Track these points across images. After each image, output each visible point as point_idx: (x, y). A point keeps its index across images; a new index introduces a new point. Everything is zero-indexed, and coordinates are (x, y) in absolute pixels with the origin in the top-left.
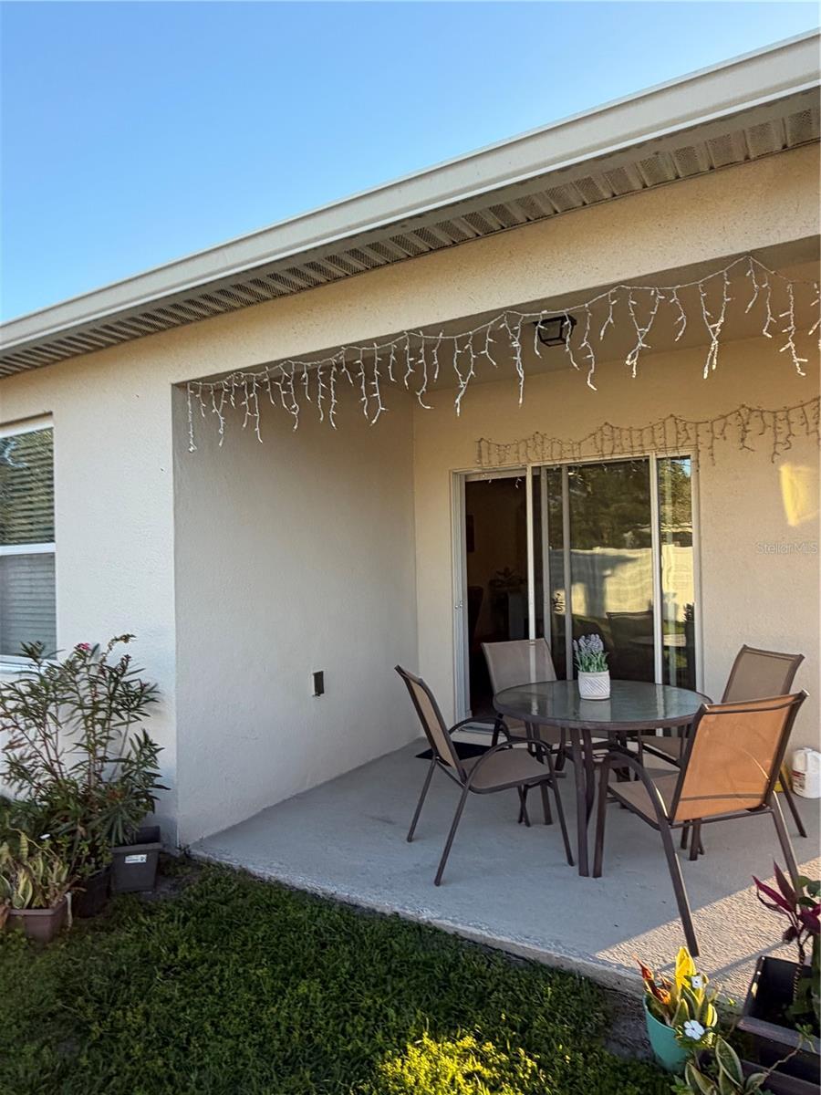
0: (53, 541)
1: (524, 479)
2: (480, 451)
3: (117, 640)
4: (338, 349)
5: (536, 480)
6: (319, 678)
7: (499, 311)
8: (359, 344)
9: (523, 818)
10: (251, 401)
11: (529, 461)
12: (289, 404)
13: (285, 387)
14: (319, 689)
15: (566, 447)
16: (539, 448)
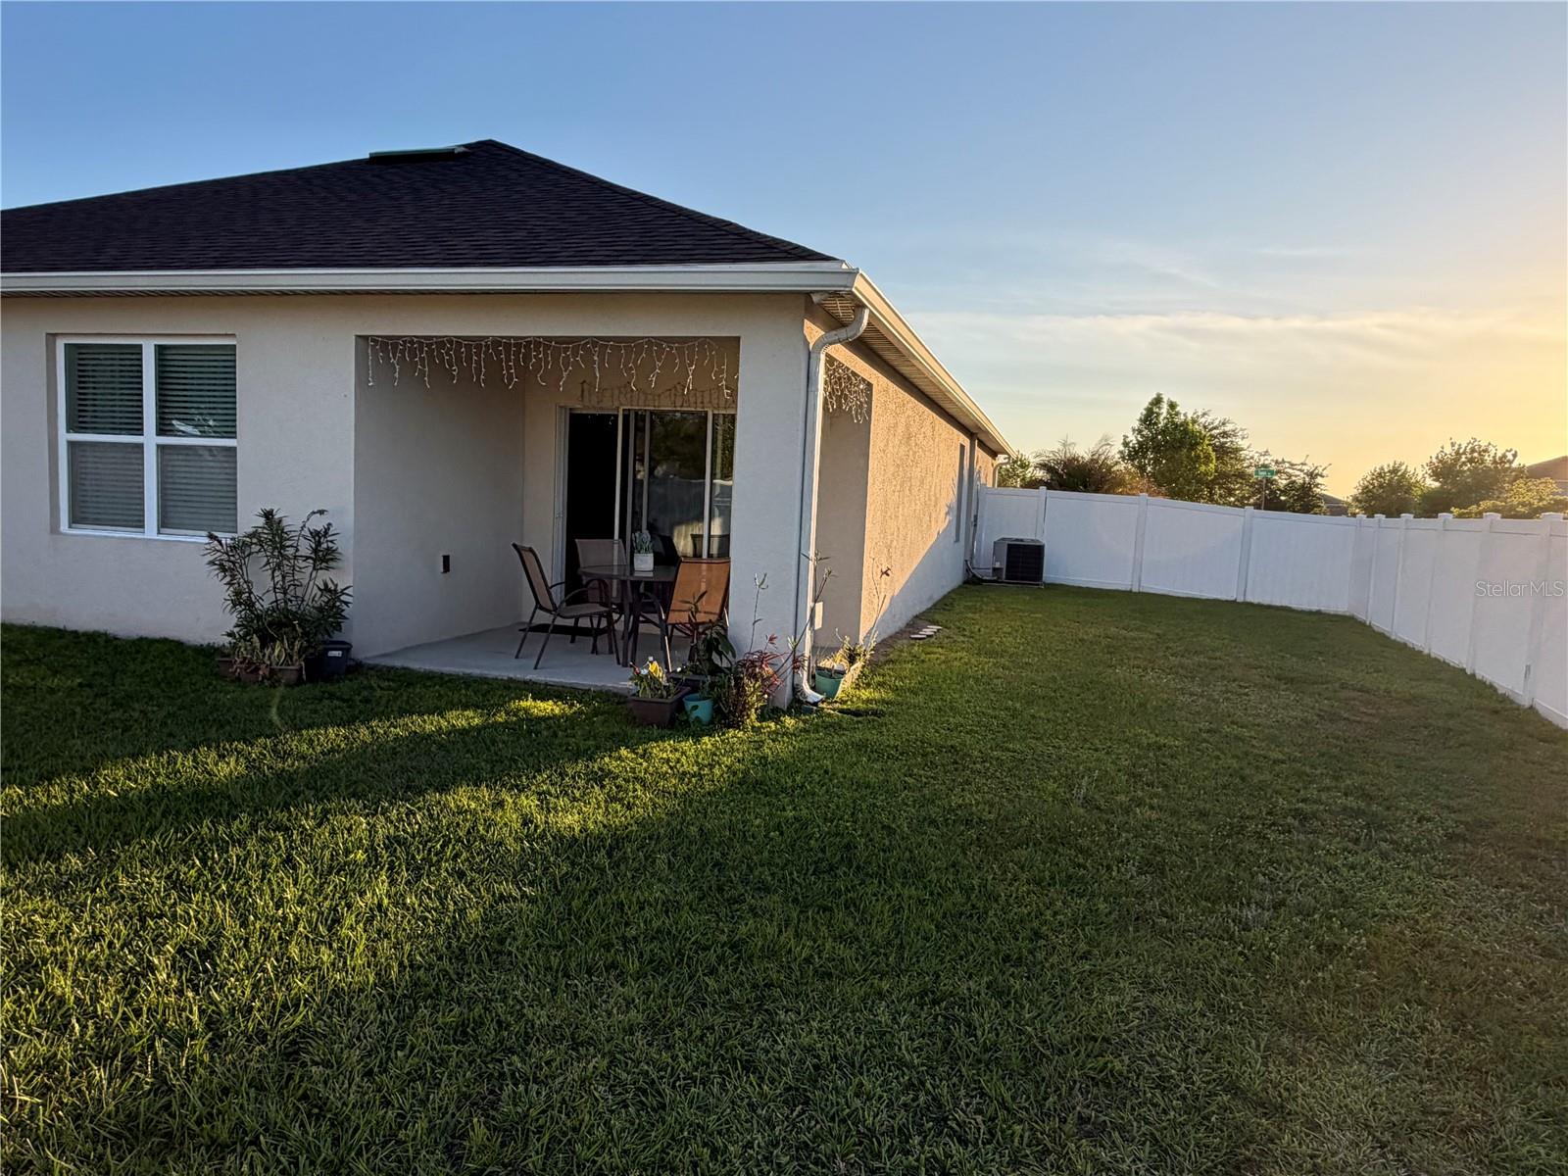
0: (235, 437)
1: (616, 417)
2: (583, 391)
3: (314, 513)
4: (488, 337)
5: (626, 418)
6: (446, 559)
7: (587, 338)
8: (503, 337)
9: (595, 650)
10: (422, 359)
11: (621, 404)
12: (451, 366)
13: (448, 354)
14: (446, 568)
15: (650, 397)
16: (629, 396)
